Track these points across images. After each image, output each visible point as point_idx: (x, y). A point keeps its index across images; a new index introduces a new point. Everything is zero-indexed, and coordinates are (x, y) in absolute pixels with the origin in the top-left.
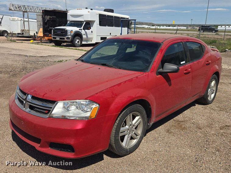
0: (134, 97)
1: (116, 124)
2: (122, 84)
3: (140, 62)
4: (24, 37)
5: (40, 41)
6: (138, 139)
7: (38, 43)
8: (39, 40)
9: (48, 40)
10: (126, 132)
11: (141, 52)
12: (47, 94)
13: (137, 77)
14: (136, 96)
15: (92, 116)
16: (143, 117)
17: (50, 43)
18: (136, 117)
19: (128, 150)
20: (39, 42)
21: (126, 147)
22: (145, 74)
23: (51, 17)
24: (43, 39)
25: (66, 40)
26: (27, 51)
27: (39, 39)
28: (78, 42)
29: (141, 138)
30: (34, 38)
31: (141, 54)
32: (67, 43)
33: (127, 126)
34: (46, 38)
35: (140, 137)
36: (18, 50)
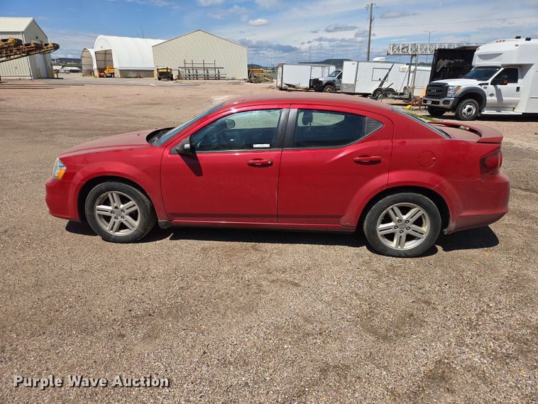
6: (133, 231)
10: (109, 213)
15: (59, 176)
23: (452, 62)
25: (442, 105)
28: (469, 110)
35: (136, 230)
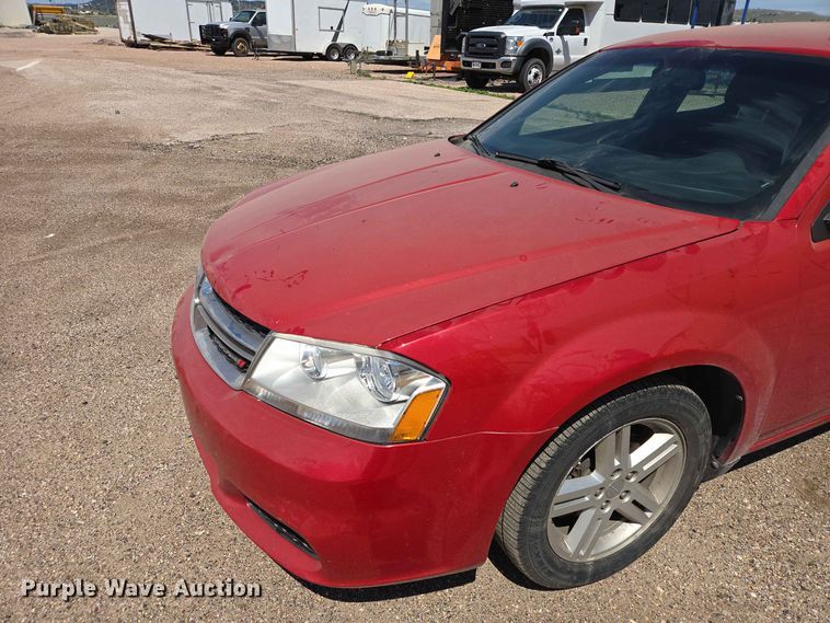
0: (653, 354)
1: (534, 471)
2: (596, 280)
3: (729, 163)
4: (392, 61)
5: (431, 75)
6: (648, 525)
7: (422, 82)
8: (429, 72)
9: (454, 70)
10: (587, 499)
11: (742, 108)
12: (249, 286)
13: (692, 247)
14: (665, 353)
15: (406, 427)
16: (688, 440)
17: (458, 79)
18: (655, 435)
19: (590, 569)
20: (428, 79)
21: (582, 553)
22: (743, 233)
24: (438, 68)
25: (499, 69)
26: (384, 102)
27: (429, 68)
28: (536, 76)
29: (666, 522)
30: (415, 64)
31: (747, 120)
32: (507, 82)
33: (594, 475)
34: (448, 65)
35: (660, 519)
36: (364, 99)
